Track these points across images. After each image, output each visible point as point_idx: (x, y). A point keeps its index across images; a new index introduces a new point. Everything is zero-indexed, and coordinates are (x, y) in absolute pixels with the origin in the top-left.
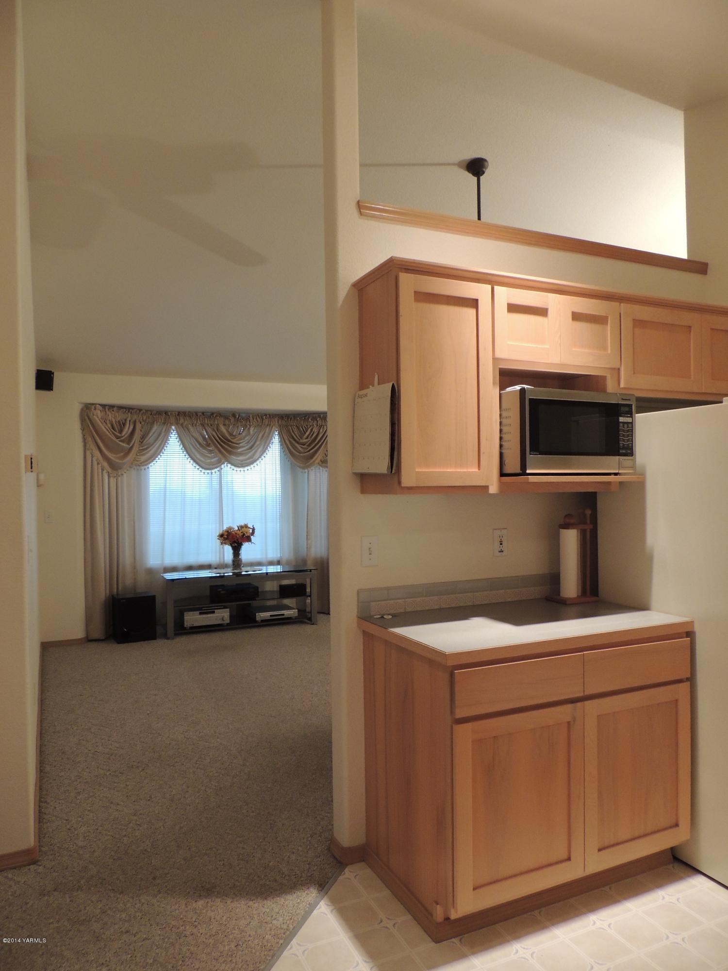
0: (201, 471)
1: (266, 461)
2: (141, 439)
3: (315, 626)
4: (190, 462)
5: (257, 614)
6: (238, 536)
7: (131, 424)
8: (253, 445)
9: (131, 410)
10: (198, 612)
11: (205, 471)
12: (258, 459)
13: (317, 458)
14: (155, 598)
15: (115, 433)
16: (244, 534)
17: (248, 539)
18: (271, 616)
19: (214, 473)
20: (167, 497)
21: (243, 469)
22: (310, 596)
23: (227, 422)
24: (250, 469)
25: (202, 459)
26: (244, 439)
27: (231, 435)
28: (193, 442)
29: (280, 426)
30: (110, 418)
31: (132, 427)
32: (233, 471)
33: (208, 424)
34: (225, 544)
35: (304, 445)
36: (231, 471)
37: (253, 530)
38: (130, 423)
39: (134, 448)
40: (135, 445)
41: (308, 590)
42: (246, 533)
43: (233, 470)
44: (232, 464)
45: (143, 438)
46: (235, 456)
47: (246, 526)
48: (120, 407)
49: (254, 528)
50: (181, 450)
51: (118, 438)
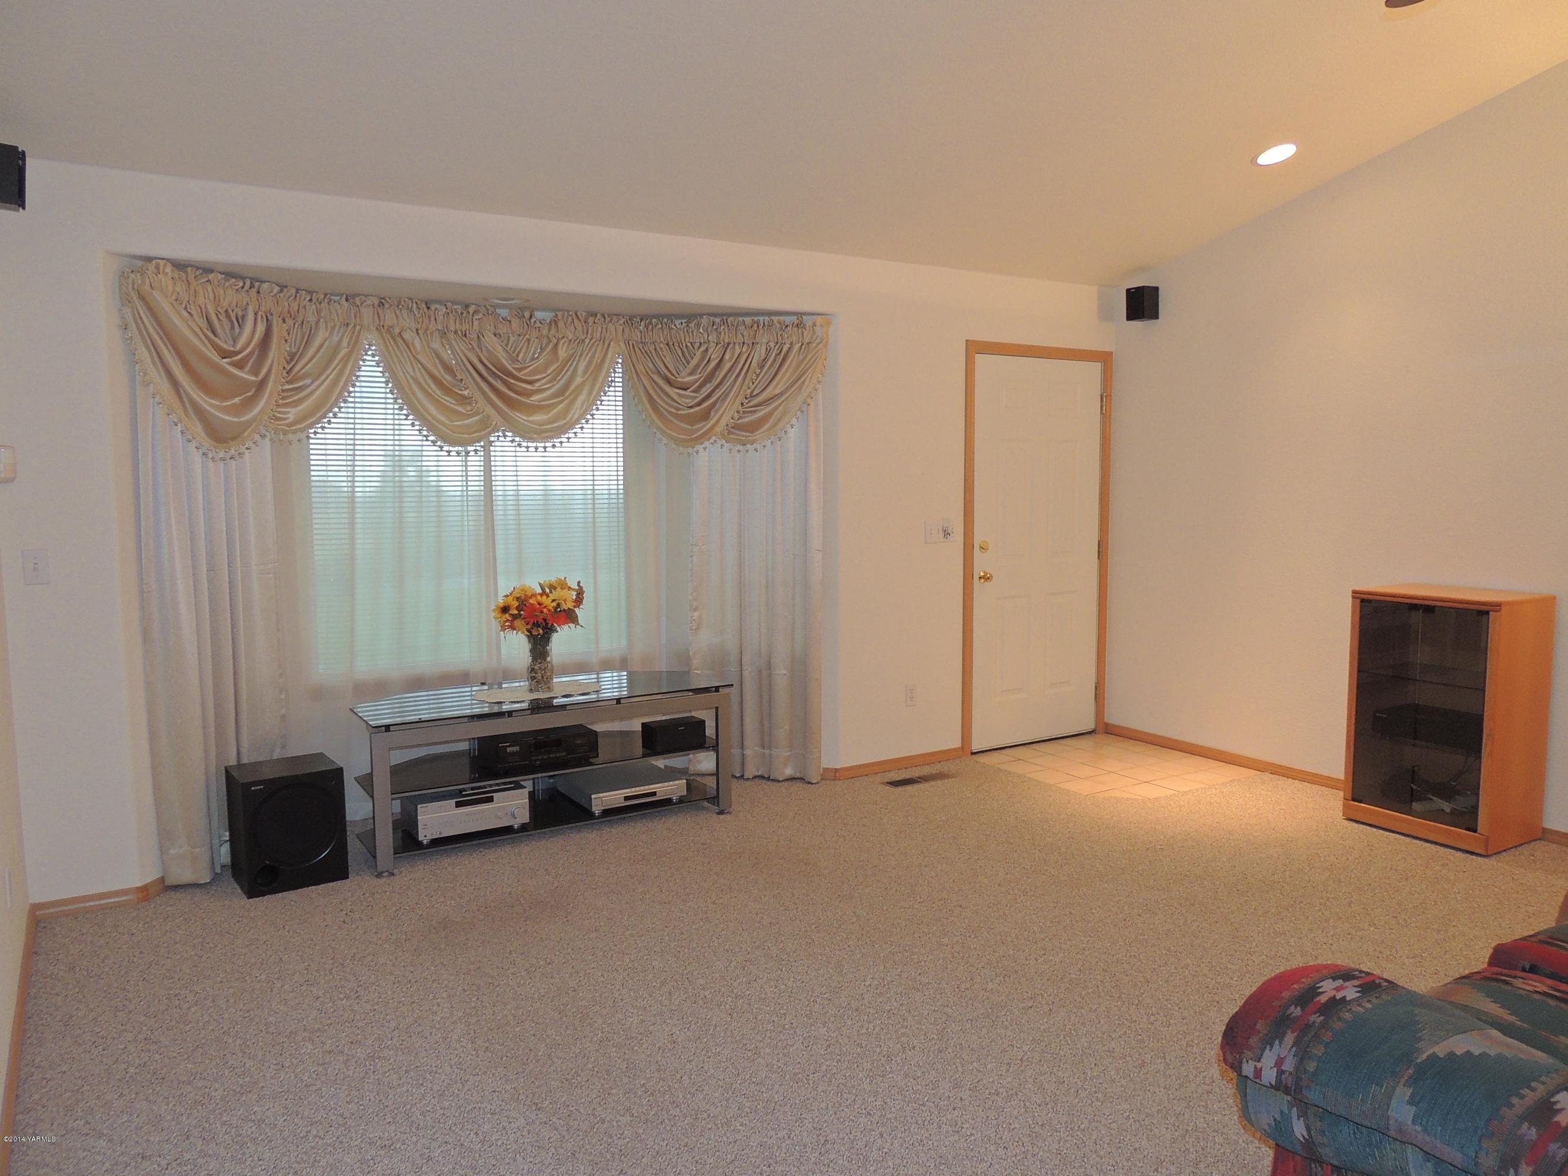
0: (441, 447)
1: (595, 426)
2: (288, 363)
3: (729, 817)
4: (413, 425)
5: (593, 796)
6: (545, 610)
7: (259, 320)
8: (566, 387)
9: (257, 284)
10: (453, 802)
11: (451, 449)
12: (577, 422)
13: (718, 422)
14: (342, 772)
15: (216, 339)
16: (558, 605)
17: (569, 617)
18: (627, 798)
19: (472, 453)
20: (358, 510)
21: (542, 445)
22: (715, 748)
23: (503, 329)
24: (558, 445)
25: (442, 418)
26: (542, 373)
27: (515, 360)
28: (418, 374)
29: (627, 343)
30: (201, 300)
31: (261, 328)
32: (518, 449)
33: (456, 332)
34: (513, 628)
35: (685, 389)
36: (513, 449)
37: (580, 593)
38: (256, 319)
39: (270, 385)
40: (272, 378)
41: (710, 731)
42: (565, 601)
43: (520, 445)
44: (516, 433)
45: (292, 360)
46: (520, 411)
47: (563, 585)
48: (231, 274)
49: (581, 588)
50: (390, 396)
51: (224, 354)
